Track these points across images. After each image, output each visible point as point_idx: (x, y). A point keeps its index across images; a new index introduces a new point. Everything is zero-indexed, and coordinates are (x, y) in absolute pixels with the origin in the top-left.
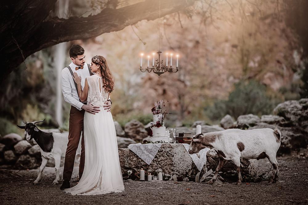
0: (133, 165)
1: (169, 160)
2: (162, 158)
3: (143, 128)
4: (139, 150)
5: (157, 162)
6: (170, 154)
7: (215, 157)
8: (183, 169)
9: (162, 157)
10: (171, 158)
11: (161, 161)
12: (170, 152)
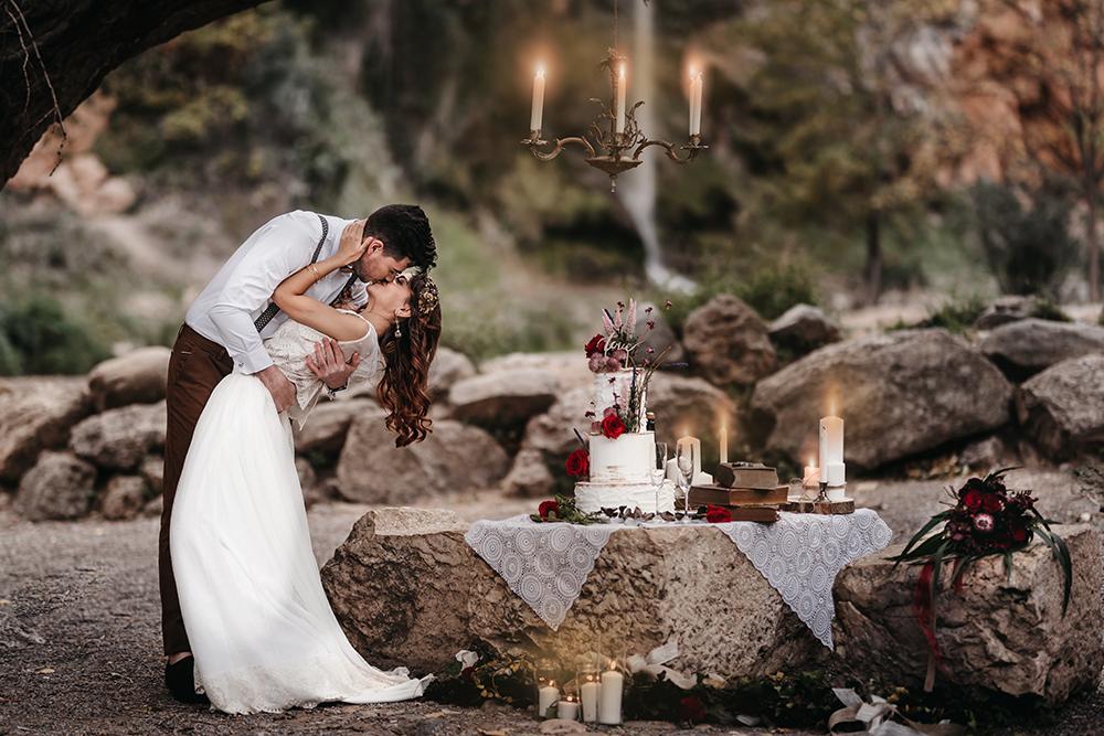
0: (484, 626)
1: (645, 614)
2: (612, 599)
3: (759, 330)
4: (510, 555)
5: (593, 619)
6: (648, 582)
7: (870, 602)
8: (724, 653)
9: (613, 595)
10: (651, 601)
11: (610, 612)
12: (646, 574)
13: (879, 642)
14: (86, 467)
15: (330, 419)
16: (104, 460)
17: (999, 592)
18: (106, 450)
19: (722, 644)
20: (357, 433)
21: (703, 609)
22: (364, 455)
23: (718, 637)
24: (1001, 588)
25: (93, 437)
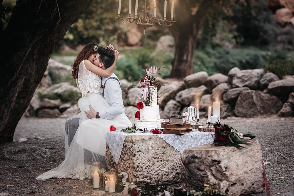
1: (131, 161)
2: (126, 156)
10: (132, 158)
11: (126, 160)
13: (187, 174)
14: (178, 104)
15: (235, 93)
16: (182, 102)
17: (212, 161)
18: (183, 100)
19: (160, 171)
20: (241, 97)
21: (151, 160)
22: (242, 103)
23: (158, 169)
24: (212, 160)
25: (180, 96)
